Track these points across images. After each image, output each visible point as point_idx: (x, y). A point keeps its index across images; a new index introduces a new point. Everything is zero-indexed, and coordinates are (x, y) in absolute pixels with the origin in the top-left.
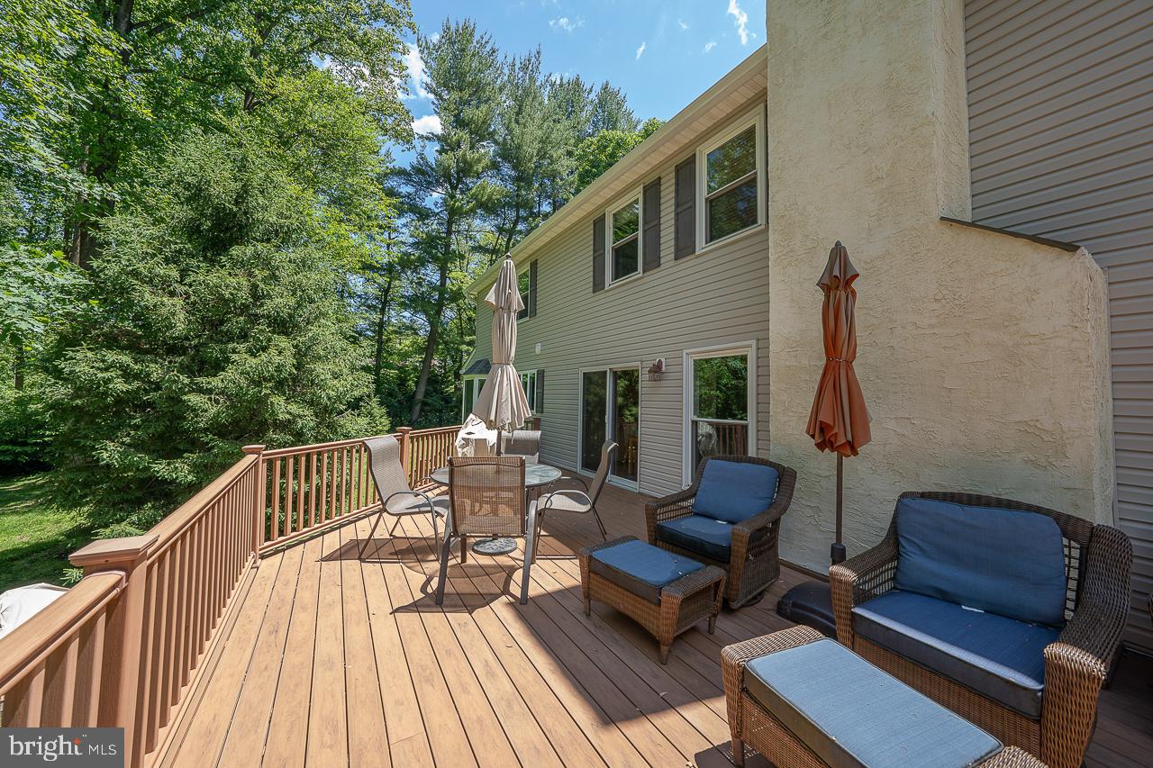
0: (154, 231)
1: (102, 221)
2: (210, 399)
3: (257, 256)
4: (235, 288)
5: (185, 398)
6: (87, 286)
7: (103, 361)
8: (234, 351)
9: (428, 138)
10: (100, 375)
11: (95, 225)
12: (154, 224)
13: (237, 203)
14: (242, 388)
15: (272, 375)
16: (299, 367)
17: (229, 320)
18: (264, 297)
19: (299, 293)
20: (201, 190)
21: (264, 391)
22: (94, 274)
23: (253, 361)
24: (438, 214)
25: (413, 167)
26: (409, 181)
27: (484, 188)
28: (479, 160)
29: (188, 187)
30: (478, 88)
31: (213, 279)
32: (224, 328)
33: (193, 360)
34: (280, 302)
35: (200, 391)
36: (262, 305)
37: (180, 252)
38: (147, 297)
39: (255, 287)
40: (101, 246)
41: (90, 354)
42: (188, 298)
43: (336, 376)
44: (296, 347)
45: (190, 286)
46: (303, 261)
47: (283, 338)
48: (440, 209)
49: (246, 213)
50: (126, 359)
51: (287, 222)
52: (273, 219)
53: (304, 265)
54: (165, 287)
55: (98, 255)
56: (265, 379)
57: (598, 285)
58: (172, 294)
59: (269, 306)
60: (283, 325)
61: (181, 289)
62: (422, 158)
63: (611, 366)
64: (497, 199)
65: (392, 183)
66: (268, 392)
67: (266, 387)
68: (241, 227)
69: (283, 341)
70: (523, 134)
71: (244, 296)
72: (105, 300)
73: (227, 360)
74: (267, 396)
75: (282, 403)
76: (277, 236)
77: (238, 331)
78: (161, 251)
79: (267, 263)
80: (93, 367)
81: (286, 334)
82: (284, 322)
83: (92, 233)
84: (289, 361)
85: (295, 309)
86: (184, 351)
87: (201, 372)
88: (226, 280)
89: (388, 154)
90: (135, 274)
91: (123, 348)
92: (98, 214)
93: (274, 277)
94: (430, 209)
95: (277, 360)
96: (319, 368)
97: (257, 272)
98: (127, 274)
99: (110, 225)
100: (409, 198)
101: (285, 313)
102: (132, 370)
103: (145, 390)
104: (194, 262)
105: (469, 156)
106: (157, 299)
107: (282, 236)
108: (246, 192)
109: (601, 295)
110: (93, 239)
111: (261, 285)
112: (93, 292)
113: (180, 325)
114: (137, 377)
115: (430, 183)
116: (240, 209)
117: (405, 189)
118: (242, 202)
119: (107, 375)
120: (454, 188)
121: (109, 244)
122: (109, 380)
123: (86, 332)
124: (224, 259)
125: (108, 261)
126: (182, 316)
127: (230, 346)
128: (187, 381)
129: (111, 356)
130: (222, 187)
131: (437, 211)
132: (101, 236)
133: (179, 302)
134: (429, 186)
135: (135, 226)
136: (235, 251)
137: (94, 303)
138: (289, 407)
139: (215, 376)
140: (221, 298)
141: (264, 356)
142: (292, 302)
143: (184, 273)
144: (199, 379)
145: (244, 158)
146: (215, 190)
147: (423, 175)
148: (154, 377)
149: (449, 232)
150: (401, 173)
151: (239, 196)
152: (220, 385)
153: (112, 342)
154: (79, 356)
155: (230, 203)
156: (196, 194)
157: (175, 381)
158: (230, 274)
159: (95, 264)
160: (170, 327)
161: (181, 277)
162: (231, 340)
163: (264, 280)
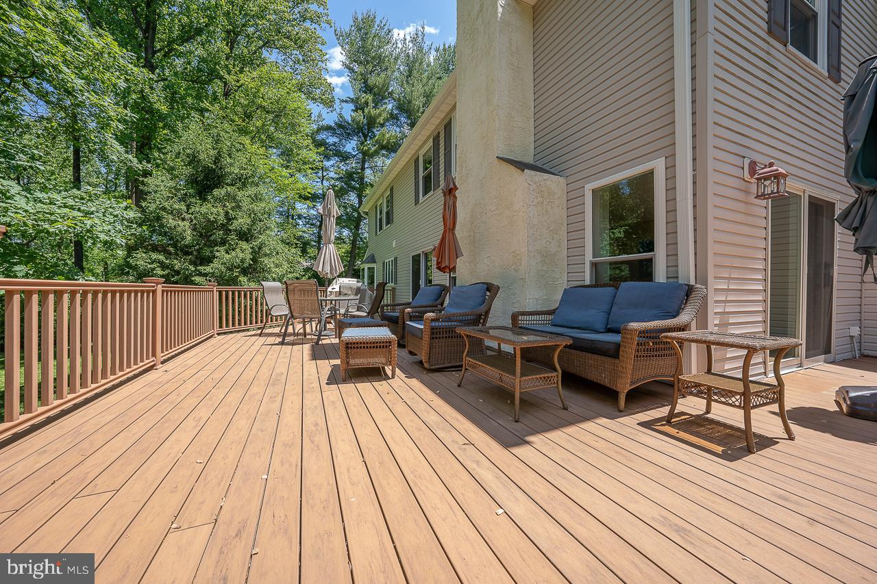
0: (172, 184)
1: (146, 180)
2: (206, 280)
3: (228, 194)
4: (216, 215)
5: (193, 279)
6: (140, 218)
7: (151, 259)
8: (218, 251)
9: (346, 101)
10: (149, 266)
11: (143, 183)
12: (172, 179)
13: (215, 163)
14: (223, 273)
15: (239, 265)
16: (254, 260)
17: (214, 233)
18: (233, 219)
19: (252, 216)
20: (195, 157)
21: (235, 274)
22: (143, 211)
23: (227, 256)
24: (355, 156)
25: (336, 124)
26: (334, 134)
27: (384, 135)
28: (380, 115)
29: (188, 156)
30: (380, 60)
31: (204, 210)
32: (212, 238)
33: (197, 258)
34: (242, 222)
35: (201, 274)
36: (232, 224)
37: (186, 194)
38: (171, 221)
39: (227, 213)
40: (146, 194)
41: (144, 255)
42: (192, 221)
43: (277, 266)
44: (252, 248)
45: (192, 214)
46: (256, 195)
47: (245, 243)
48: (357, 152)
49: (221, 168)
50: (161, 257)
51: (245, 172)
52: (236, 171)
53: (256, 198)
54: (178, 215)
55: (145, 200)
56: (235, 267)
57: (417, 201)
58: (183, 219)
59: (235, 225)
60: (245, 236)
61: (188, 216)
62: (341, 117)
63: (423, 250)
64: (393, 142)
65: (321, 136)
66: (237, 274)
67: (236, 272)
68: (219, 177)
69: (244, 245)
70: (412, 92)
71: (222, 219)
72: (150, 225)
73: (214, 257)
74: (237, 277)
75: (246, 280)
76: (240, 181)
77: (219, 240)
78: (176, 195)
79: (233, 198)
80: (146, 262)
81: (247, 240)
82: (245, 234)
83: (141, 187)
84: (248, 257)
85: (252, 226)
86: (191, 253)
87: (201, 264)
88: (211, 210)
89: (320, 116)
90: (164, 209)
91: (160, 252)
92: (142, 176)
93: (239, 207)
94: (349, 153)
95: (241, 255)
96: (266, 260)
97: (228, 204)
98: (160, 209)
99: (149, 182)
100: (335, 146)
101: (245, 228)
102: (165, 263)
103: (172, 275)
104: (193, 200)
105: (373, 112)
106: (175, 223)
107: (243, 181)
108: (220, 156)
109: (419, 206)
110: (142, 191)
111: (231, 212)
112: (144, 221)
113: (189, 237)
114: (167, 267)
115: (349, 134)
116: (218, 166)
117: (332, 140)
118: (218, 162)
119: (152, 266)
120: (365, 136)
121: (150, 193)
122: (154, 269)
123: (142, 243)
124: (210, 197)
125: (150, 203)
126: (189, 232)
127: (215, 248)
128: (193, 269)
129: (154, 256)
130: (206, 154)
131: (354, 154)
132: (146, 189)
133: (187, 224)
134: (348, 136)
135: (162, 181)
136: (216, 192)
137: (145, 228)
138: (250, 284)
139: (208, 266)
140: (209, 220)
141: (233, 253)
142: (249, 221)
143: (188, 207)
144: (200, 268)
145: (218, 135)
146: (202, 156)
147: (343, 129)
148: (176, 268)
149: (363, 169)
150: (328, 128)
151: (216, 158)
152: (211, 271)
153: (155, 248)
154: (139, 256)
155: (211, 163)
156: (193, 160)
157: (187, 269)
158: (213, 206)
159: (143, 205)
160: (183, 238)
161: (188, 209)
162: (216, 245)
163: (233, 209)
